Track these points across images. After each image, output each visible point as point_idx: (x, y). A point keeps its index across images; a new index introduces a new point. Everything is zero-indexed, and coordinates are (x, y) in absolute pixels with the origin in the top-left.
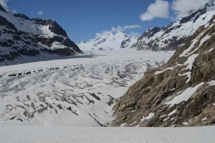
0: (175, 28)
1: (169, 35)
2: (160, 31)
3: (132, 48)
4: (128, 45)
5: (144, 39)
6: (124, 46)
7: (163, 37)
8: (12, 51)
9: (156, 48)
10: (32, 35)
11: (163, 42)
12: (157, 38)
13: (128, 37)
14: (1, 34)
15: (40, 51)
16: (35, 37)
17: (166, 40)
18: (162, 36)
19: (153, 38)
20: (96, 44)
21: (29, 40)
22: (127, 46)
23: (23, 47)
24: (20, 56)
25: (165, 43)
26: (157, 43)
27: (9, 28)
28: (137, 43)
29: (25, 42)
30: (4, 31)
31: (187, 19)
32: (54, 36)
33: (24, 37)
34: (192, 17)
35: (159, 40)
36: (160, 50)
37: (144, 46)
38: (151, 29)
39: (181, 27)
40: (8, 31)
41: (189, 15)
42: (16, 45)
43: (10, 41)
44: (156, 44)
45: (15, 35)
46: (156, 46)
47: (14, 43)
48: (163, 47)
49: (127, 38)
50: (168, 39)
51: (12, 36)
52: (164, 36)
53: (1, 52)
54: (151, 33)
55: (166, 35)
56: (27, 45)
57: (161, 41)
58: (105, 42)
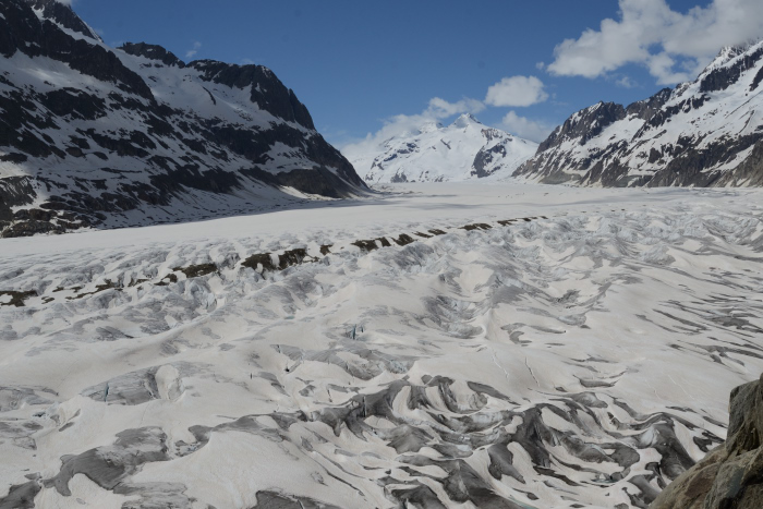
0: (686, 107)
1: (665, 131)
2: (622, 119)
3: (521, 178)
4: (499, 168)
5: (566, 146)
6: (485, 168)
7: (643, 138)
8: (156, 174)
9: (620, 177)
10: (196, 117)
11: (643, 155)
12: (613, 141)
13: (496, 136)
14: (106, 111)
15: (239, 174)
16: (209, 127)
17: (653, 150)
18: (639, 134)
19: (602, 141)
20: (381, 160)
21: (199, 137)
22: (495, 169)
23: (183, 158)
24: (183, 190)
25: (652, 160)
26: (623, 161)
27: (129, 91)
28: (541, 160)
29: (186, 142)
30: (114, 102)
31: (728, 77)
32: (273, 124)
33: (181, 123)
34: (743, 69)
35: (629, 148)
36: (634, 185)
37: (568, 170)
38: (591, 110)
39: (705, 102)
40: (125, 100)
41: (733, 61)
42: (160, 151)
43: (137, 136)
44: (616, 162)
45: (150, 116)
46: (618, 169)
47: (153, 146)
48: (644, 173)
49: (495, 142)
50: (663, 147)
51: (142, 120)
52: (647, 135)
53: (124, 174)
54: (593, 124)
55: (654, 131)
56: (194, 153)
57: (637, 151)
58: (413, 155)
